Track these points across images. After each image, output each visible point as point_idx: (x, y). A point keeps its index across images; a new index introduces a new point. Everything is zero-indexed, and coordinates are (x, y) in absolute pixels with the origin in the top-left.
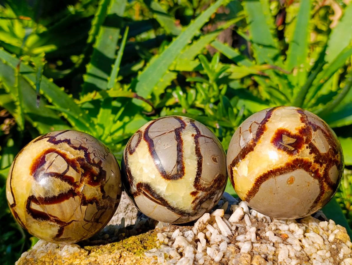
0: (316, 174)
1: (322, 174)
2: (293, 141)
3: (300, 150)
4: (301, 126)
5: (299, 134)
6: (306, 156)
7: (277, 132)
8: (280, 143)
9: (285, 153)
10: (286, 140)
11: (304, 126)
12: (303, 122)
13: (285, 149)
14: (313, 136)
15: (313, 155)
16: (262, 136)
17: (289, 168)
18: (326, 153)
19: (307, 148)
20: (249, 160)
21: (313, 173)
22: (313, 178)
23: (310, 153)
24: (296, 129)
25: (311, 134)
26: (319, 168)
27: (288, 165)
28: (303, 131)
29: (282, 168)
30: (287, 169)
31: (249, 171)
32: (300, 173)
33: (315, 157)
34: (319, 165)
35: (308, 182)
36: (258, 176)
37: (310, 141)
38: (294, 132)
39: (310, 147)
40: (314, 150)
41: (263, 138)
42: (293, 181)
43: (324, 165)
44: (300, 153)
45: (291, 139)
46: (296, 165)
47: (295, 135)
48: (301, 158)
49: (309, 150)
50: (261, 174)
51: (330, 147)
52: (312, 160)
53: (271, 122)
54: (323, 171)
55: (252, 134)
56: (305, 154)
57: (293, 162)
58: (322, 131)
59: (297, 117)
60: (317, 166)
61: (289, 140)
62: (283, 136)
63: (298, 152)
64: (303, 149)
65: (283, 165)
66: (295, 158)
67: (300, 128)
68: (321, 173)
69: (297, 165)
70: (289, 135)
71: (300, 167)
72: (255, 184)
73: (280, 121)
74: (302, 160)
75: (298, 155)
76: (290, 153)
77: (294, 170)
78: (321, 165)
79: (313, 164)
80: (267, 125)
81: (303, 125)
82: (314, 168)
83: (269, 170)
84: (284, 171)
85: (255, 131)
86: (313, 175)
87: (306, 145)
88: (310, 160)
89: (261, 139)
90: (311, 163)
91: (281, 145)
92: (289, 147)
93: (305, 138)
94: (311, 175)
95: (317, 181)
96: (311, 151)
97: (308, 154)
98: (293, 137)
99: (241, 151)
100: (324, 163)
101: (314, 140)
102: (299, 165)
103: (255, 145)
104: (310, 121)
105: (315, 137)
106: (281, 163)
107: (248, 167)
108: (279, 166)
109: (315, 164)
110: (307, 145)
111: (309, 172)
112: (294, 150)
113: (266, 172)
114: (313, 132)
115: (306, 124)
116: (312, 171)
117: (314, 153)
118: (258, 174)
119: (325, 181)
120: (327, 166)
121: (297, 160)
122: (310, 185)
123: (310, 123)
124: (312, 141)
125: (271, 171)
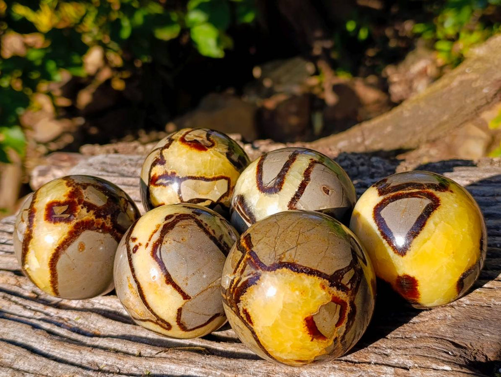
0: (104, 229)
1: (111, 226)
2: (65, 208)
3: (76, 214)
4: (68, 191)
5: (70, 199)
6: (85, 216)
7: (47, 207)
8: (54, 216)
9: (63, 224)
10: (58, 211)
11: (72, 190)
12: (69, 186)
13: (61, 220)
14: (84, 195)
15: (92, 212)
16: (35, 219)
17: (73, 235)
18: (105, 205)
19: (82, 208)
20: (34, 249)
21: (99, 229)
22: (102, 234)
23: (88, 212)
24: (65, 196)
25: (81, 194)
26: (104, 221)
27: (71, 233)
28: (72, 195)
29: (67, 240)
30: (71, 238)
31: (38, 260)
32: (86, 236)
33: (95, 214)
34: (103, 219)
35: (100, 240)
36: (49, 260)
37: (83, 200)
38: (63, 199)
39: (85, 206)
40: (90, 207)
41: (36, 221)
42: (83, 246)
43: (109, 216)
44: (77, 216)
45: (63, 207)
46: (78, 230)
47: (66, 201)
48: (80, 220)
49: (85, 210)
50: (50, 256)
51: (107, 197)
52: (93, 217)
53: (38, 201)
54: (110, 223)
55: (25, 222)
56: (83, 214)
57: (75, 228)
58: (93, 186)
59: (62, 185)
60: (101, 220)
61: (61, 210)
62: (54, 208)
63: (75, 216)
64: (79, 211)
65: (66, 236)
66: (74, 223)
67: (69, 193)
68: (109, 225)
69: (79, 228)
70: (59, 204)
71: (84, 229)
72: (51, 269)
73: (47, 195)
74: (82, 222)
75: (76, 219)
76: (68, 221)
77: (79, 235)
78: (105, 218)
79: (95, 220)
80: (36, 206)
81: (70, 189)
82: (99, 224)
83: (55, 247)
84: (70, 242)
85: (26, 219)
86: (101, 231)
87: (80, 207)
88: (91, 218)
89: (35, 223)
90: (93, 220)
91: (55, 218)
92: (63, 216)
93: (76, 200)
94: (99, 232)
95: (108, 235)
96: (87, 209)
97: (86, 213)
98: (64, 204)
99: (23, 246)
100: (107, 215)
101: (86, 197)
102: (81, 228)
103: (31, 231)
104: (77, 182)
105: (87, 194)
106: (64, 235)
107: (36, 257)
108: (63, 239)
109: (98, 219)
110: (81, 205)
111: (96, 229)
112: (70, 216)
113: (54, 251)
114: (83, 191)
115: (74, 186)
116: (98, 228)
117: (92, 209)
118: (48, 257)
119: (117, 232)
120: (112, 216)
121: (77, 224)
122: (103, 242)
123: (78, 184)
124: (85, 200)
125: (58, 247)
